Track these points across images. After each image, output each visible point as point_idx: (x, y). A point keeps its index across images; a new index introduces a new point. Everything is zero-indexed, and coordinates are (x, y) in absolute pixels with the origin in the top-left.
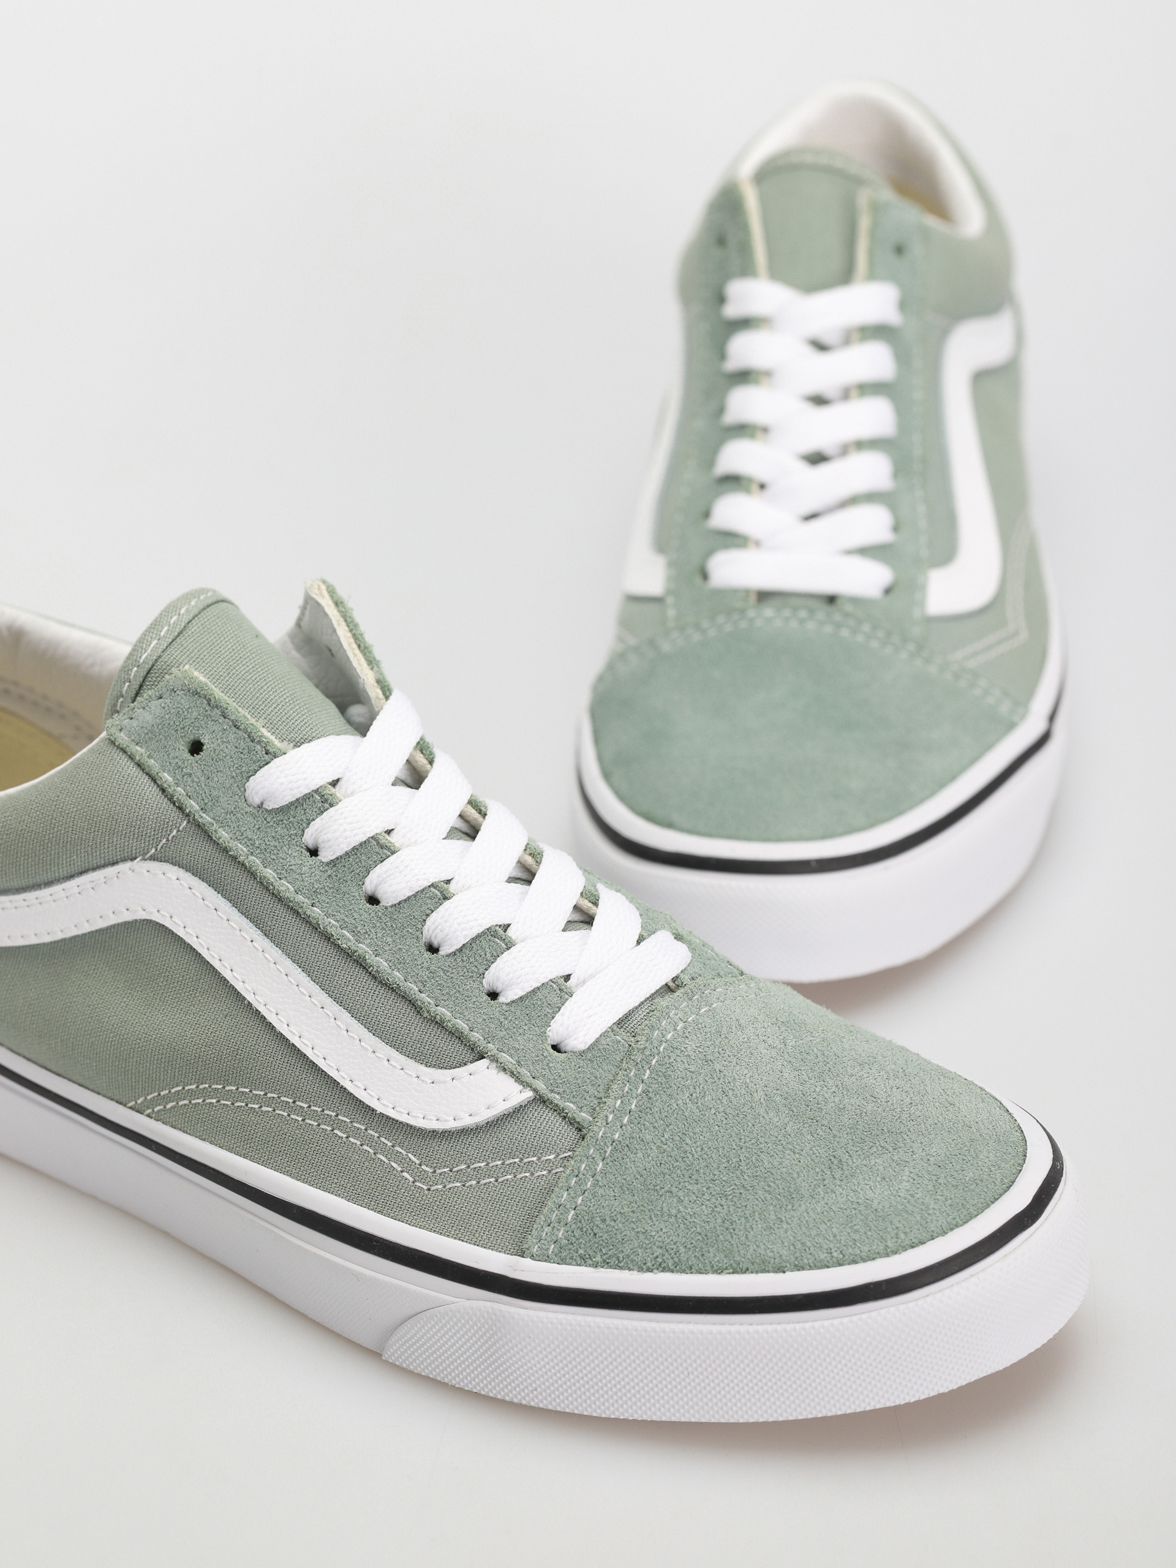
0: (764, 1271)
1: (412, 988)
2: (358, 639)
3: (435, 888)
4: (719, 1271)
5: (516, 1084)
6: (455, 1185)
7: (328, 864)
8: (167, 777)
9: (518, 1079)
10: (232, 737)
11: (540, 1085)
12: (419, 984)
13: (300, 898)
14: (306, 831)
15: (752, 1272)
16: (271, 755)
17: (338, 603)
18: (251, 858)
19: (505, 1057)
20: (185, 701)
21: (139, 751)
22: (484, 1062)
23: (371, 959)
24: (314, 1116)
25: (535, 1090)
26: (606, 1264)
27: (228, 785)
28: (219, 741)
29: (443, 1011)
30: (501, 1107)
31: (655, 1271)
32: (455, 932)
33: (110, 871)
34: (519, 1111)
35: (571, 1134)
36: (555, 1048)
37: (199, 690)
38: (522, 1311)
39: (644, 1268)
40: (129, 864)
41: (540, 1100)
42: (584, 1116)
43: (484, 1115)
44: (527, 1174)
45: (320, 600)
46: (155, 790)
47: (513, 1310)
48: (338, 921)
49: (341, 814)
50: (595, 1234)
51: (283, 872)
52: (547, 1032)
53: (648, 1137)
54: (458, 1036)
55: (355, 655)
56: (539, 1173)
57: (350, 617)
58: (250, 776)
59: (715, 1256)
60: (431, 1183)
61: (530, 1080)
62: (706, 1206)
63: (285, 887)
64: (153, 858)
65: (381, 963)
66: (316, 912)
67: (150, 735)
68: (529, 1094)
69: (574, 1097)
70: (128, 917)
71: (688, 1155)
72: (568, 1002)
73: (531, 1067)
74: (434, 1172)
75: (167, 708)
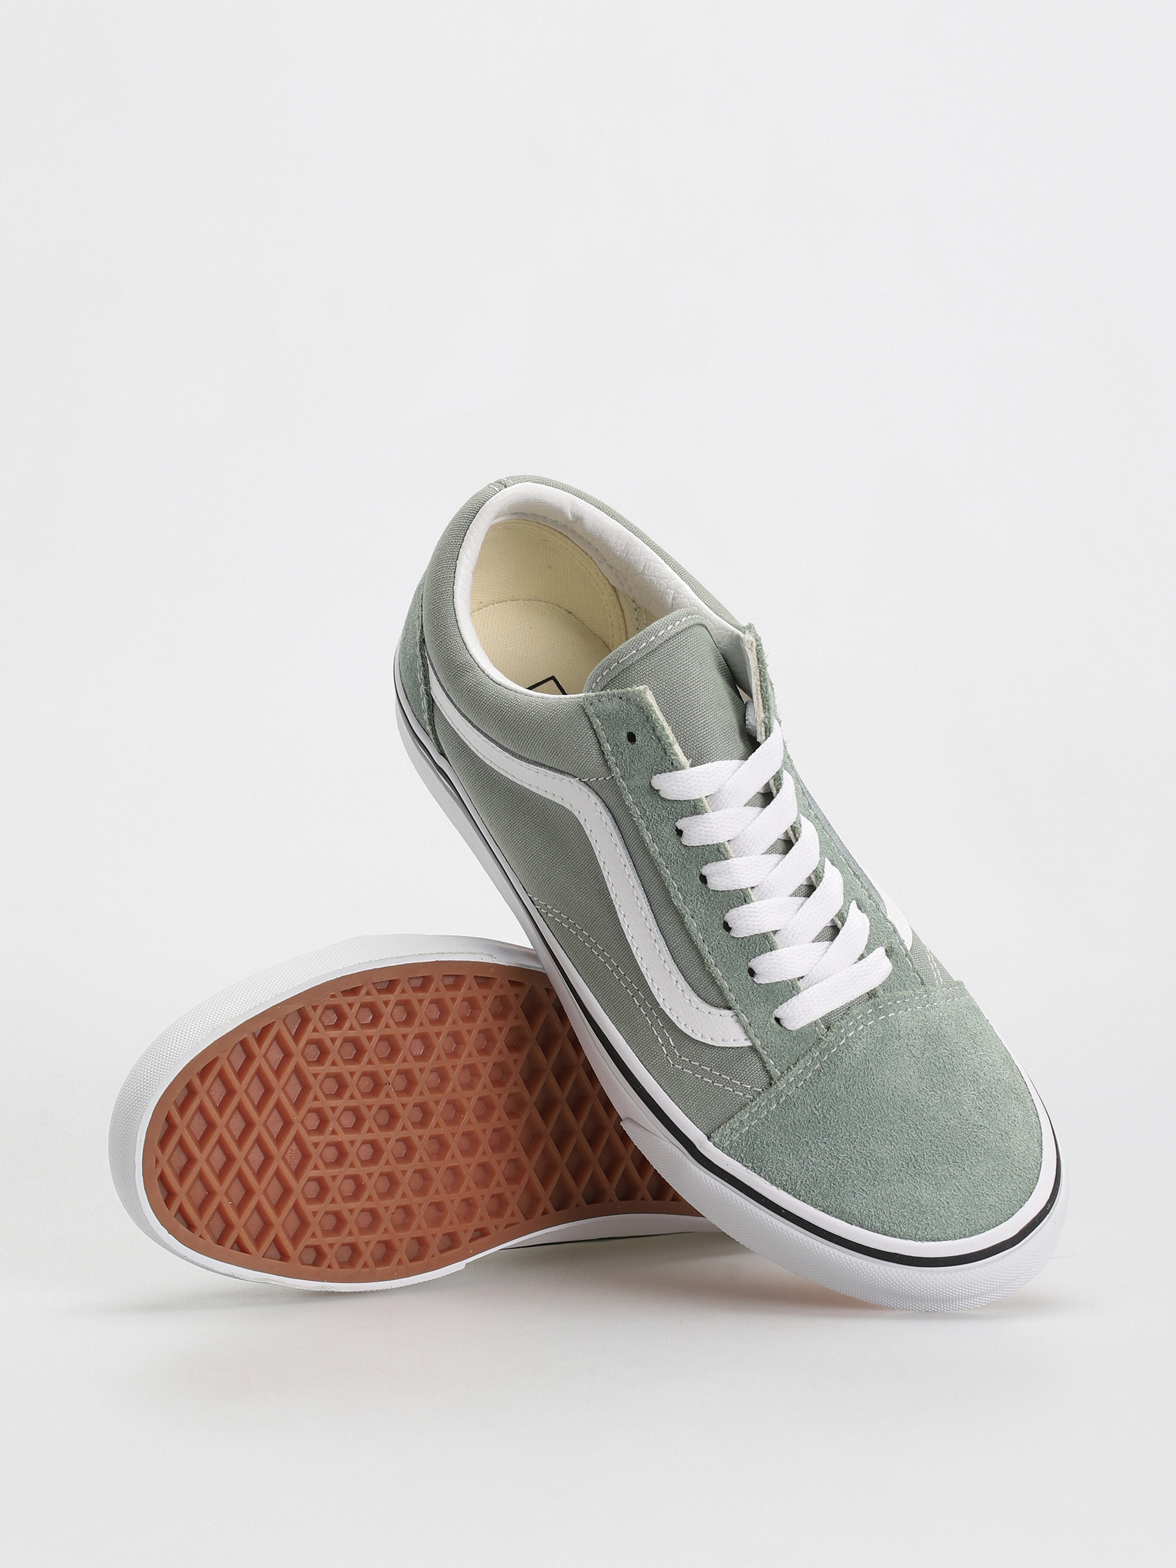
0: (840, 1218)
1: (705, 949)
4: (815, 1206)
5: (743, 1034)
6: (688, 1071)
7: (686, 846)
8: (607, 747)
9: (746, 1032)
10: (655, 745)
11: (758, 1043)
12: (710, 948)
13: (660, 860)
14: (680, 820)
15: (833, 1216)
16: (675, 767)
18: (641, 821)
19: (743, 1016)
20: (634, 709)
21: (597, 722)
22: (730, 1013)
23: (688, 919)
25: (753, 1042)
26: (753, 1169)
27: (643, 771)
28: (646, 742)
29: (718, 972)
30: (730, 1043)
31: (779, 1188)
32: (742, 928)
33: (559, 775)
34: (739, 1050)
35: (766, 1080)
36: (777, 1020)
38: (697, 1170)
39: (774, 1183)
40: (570, 778)
41: (753, 1049)
42: (776, 1072)
43: (718, 1042)
44: (731, 1090)
46: (598, 751)
47: (693, 1166)
48: (677, 885)
49: (703, 822)
51: (657, 839)
52: (774, 1012)
53: (809, 1101)
54: (721, 991)
55: (757, 699)
56: (738, 1093)
57: (764, 672)
58: (658, 773)
59: (817, 1196)
60: (675, 1062)
61: (752, 1034)
62: (825, 1161)
63: (654, 848)
64: (585, 784)
65: (693, 925)
66: (667, 873)
67: (607, 718)
68: (748, 1043)
69: (775, 1057)
70: (560, 803)
71: (828, 1122)
72: (794, 997)
73: (757, 1030)
74: (681, 1057)
75: (622, 707)
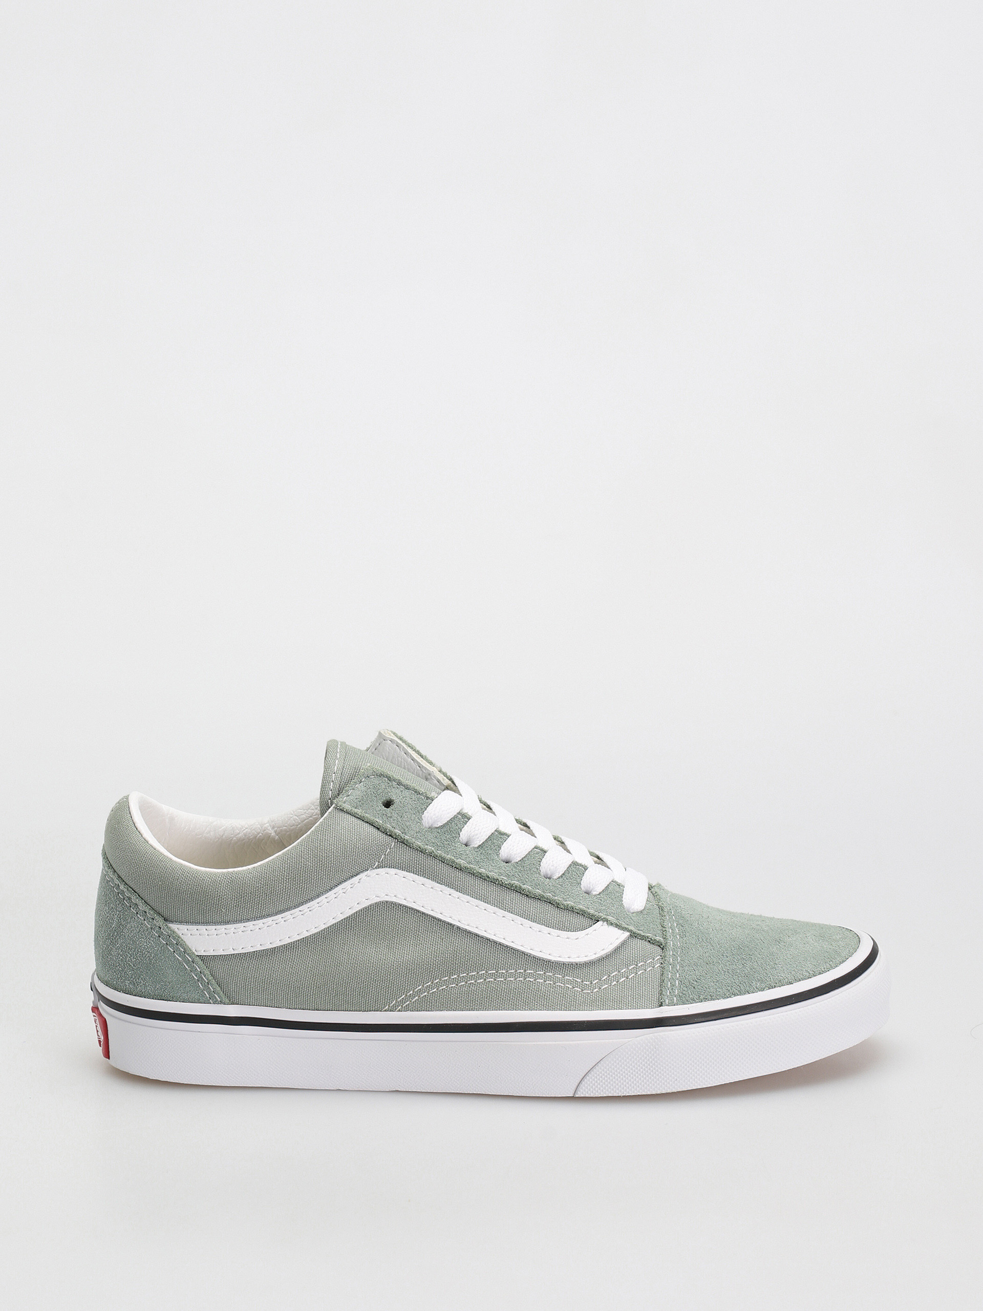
1: (550, 896)
2: (418, 753)
3: (536, 848)
5: (619, 931)
6: (605, 986)
7: (478, 848)
8: (378, 821)
9: (618, 926)
10: (407, 794)
11: (632, 928)
12: (552, 893)
13: (472, 865)
14: (461, 834)
16: (430, 799)
17: (401, 739)
18: (438, 852)
19: (610, 918)
20: (376, 781)
21: (359, 811)
22: (600, 923)
23: (521, 886)
24: (511, 975)
25: (630, 931)
26: (706, 999)
27: (413, 819)
28: (401, 797)
29: (570, 903)
30: (617, 943)
32: (556, 868)
33: (356, 879)
34: (623, 944)
35: (657, 948)
36: (630, 911)
37: (382, 773)
39: (725, 997)
40: (366, 873)
41: (635, 936)
42: (659, 939)
43: (609, 948)
44: (643, 971)
45: (393, 738)
46: (375, 830)
48: (496, 873)
49: (475, 823)
50: (694, 987)
51: (457, 855)
52: (622, 906)
54: (582, 913)
56: (649, 969)
58: (424, 811)
60: (592, 989)
61: (626, 926)
63: (462, 862)
64: (378, 867)
65: (527, 887)
67: (362, 802)
68: (628, 934)
69: (649, 931)
70: (367, 904)
73: (624, 920)
74: (591, 983)
